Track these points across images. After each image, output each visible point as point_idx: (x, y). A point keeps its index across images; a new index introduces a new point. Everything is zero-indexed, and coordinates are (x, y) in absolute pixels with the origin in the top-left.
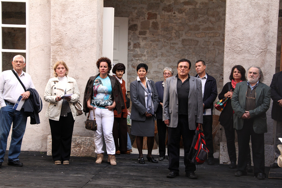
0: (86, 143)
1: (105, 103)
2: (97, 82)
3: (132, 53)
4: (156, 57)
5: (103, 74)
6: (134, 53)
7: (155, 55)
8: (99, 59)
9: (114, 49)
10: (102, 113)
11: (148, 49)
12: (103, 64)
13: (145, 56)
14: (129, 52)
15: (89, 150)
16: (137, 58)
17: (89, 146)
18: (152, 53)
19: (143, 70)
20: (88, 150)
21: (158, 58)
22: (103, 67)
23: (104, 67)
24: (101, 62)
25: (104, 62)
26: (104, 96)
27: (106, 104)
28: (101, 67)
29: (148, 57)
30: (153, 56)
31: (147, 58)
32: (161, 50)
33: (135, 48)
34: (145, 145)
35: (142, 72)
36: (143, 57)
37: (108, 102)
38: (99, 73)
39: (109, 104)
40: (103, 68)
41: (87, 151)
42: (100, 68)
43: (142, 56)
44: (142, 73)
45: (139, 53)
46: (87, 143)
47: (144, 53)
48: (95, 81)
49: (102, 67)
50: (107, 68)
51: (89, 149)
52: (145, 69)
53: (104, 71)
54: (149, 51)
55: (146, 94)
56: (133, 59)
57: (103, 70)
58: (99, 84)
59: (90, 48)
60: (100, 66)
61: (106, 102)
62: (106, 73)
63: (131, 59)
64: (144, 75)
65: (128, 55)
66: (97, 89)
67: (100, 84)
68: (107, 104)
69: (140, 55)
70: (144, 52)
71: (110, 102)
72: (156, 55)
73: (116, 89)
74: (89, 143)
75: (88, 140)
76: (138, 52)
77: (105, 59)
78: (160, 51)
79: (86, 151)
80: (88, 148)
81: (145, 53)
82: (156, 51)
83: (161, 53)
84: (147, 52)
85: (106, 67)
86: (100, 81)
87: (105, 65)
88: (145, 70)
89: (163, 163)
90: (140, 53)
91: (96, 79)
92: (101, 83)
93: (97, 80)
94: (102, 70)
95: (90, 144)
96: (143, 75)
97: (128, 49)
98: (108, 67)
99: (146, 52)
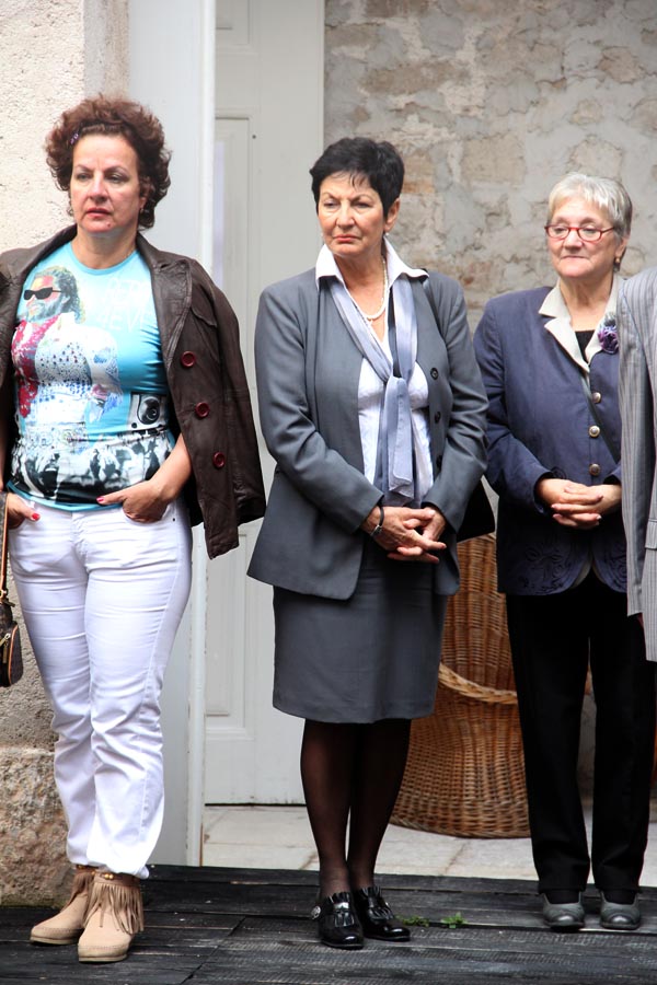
0: (12, 794)
1: (95, 467)
2: (44, 294)
3: (357, 52)
4: (559, 84)
5: (96, 234)
6: (379, 59)
7: (549, 71)
8: (66, 117)
9: (218, 28)
10: (82, 549)
11: (487, 16)
12: (103, 150)
13: (463, 76)
14: (335, 52)
15: (37, 852)
16: (402, 101)
17: (37, 820)
18: (523, 53)
19: (352, 192)
20: (30, 852)
21: (576, 91)
22: (98, 176)
23: (110, 175)
24: (83, 134)
25: (105, 133)
26: (87, 412)
27: (102, 476)
28: (80, 177)
29: (489, 83)
30: (529, 74)
31: (477, 91)
32: (593, 23)
33: (386, 15)
34: (473, 804)
35: (344, 214)
36: (446, 88)
37: (121, 456)
38: (70, 223)
39: (136, 465)
40: (96, 185)
41: (20, 862)
42: (75, 184)
43: (441, 80)
44: (344, 220)
45: (418, 54)
46: (19, 798)
47: (461, 55)
48: (34, 283)
49: (87, 175)
50: (127, 188)
51: (34, 847)
52: (375, 184)
53: (107, 206)
54: (501, 36)
55: (368, 383)
56: (371, 106)
57: (101, 199)
58: (52, 311)
59: (29, 30)
60: (77, 170)
61: (107, 457)
62: (128, 225)
63: (350, 109)
64: (364, 233)
65: (327, 74)
66: (33, 345)
67: (66, 308)
68: (110, 469)
69: (424, 71)
70: (453, 50)
71: (138, 448)
72: (555, 66)
73: (190, 357)
74: (37, 794)
75: (31, 772)
76: (405, 47)
77: (116, 116)
78: (591, 33)
79: (16, 856)
80: (29, 835)
81: (467, 54)
82: (557, 36)
83: (596, 53)
84: (486, 49)
85: (124, 179)
86: (69, 288)
87: (111, 163)
88: (368, 194)
89: (636, 952)
90: (427, 53)
91: (43, 267)
92: (71, 304)
93: (48, 279)
94: (90, 205)
95: (42, 802)
96: (355, 231)
97: (329, 27)
98: (141, 173)
99: (470, 45)
